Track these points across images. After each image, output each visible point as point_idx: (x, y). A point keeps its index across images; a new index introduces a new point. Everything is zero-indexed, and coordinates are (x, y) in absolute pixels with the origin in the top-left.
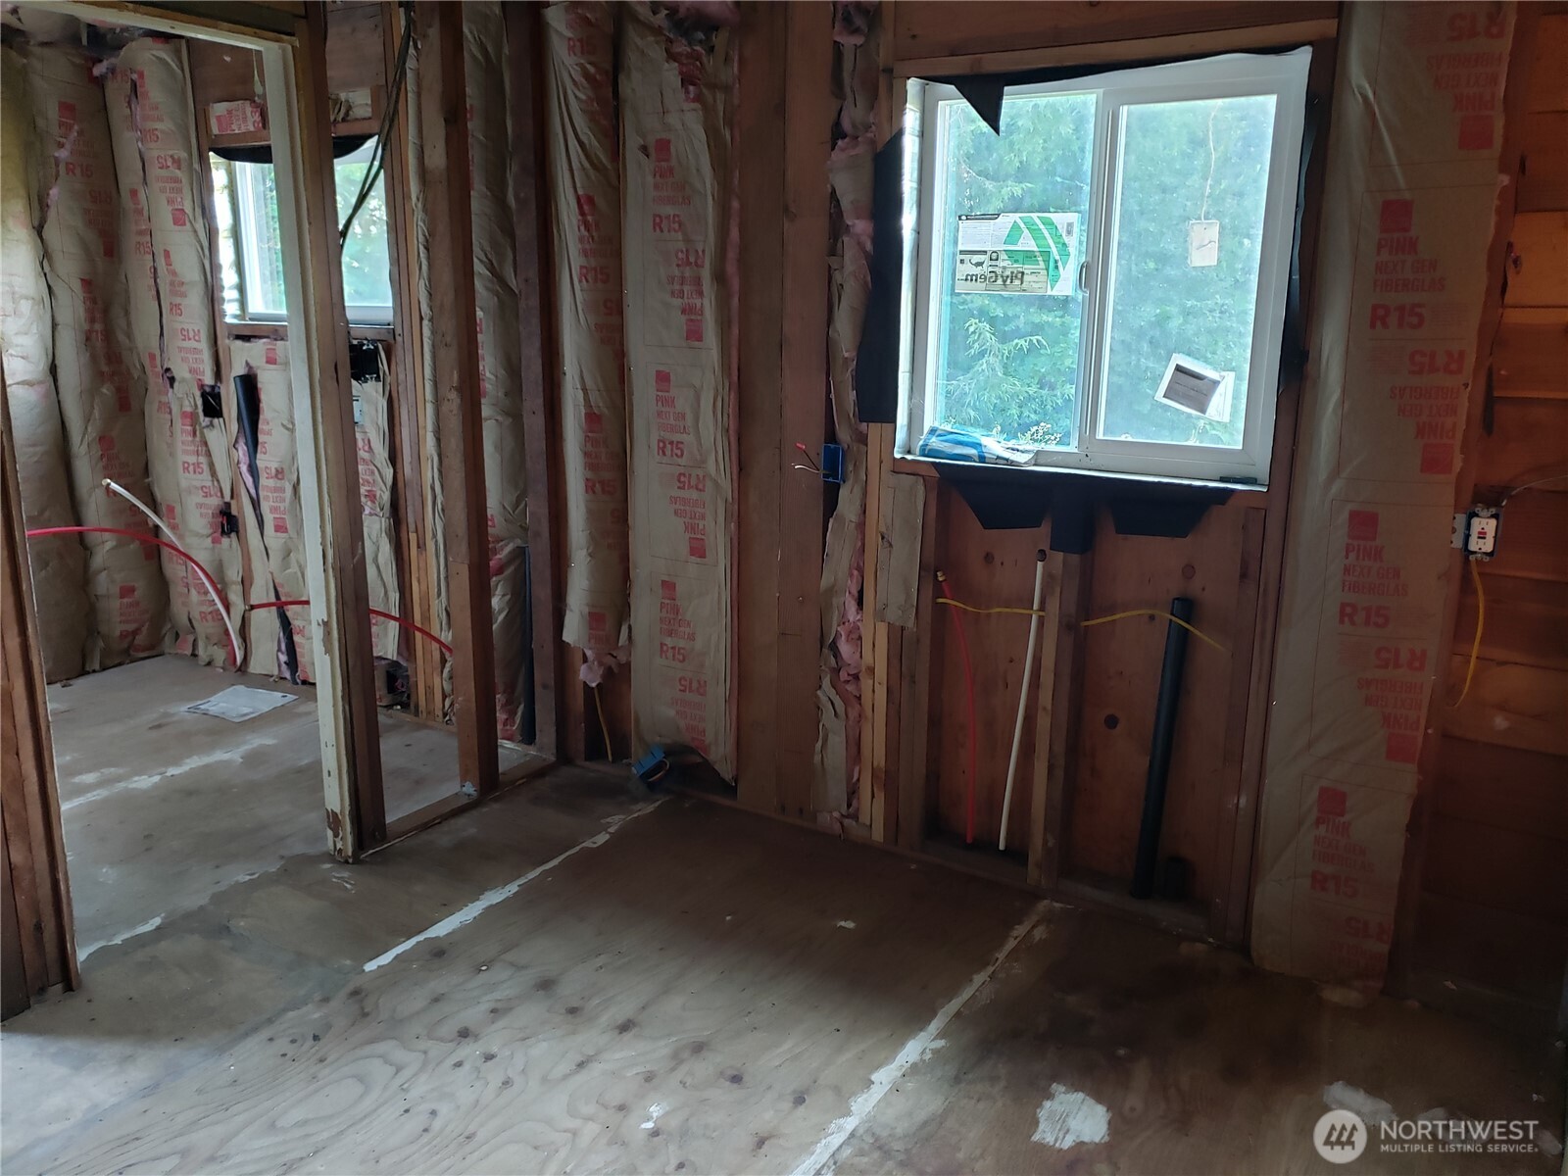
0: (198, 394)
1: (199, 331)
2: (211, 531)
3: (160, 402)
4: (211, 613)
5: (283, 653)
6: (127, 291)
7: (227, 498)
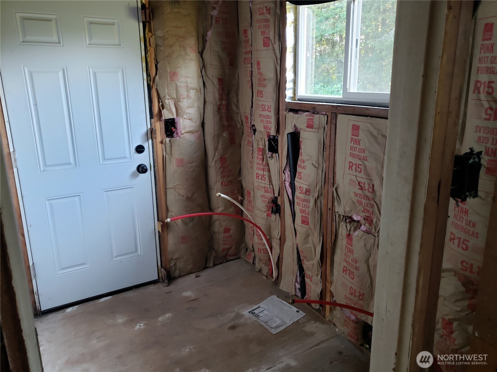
0: (267, 139)
1: (270, 106)
2: (266, 210)
3: (248, 140)
4: (263, 249)
5: (298, 283)
6: (238, 84)
7: (276, 195)
